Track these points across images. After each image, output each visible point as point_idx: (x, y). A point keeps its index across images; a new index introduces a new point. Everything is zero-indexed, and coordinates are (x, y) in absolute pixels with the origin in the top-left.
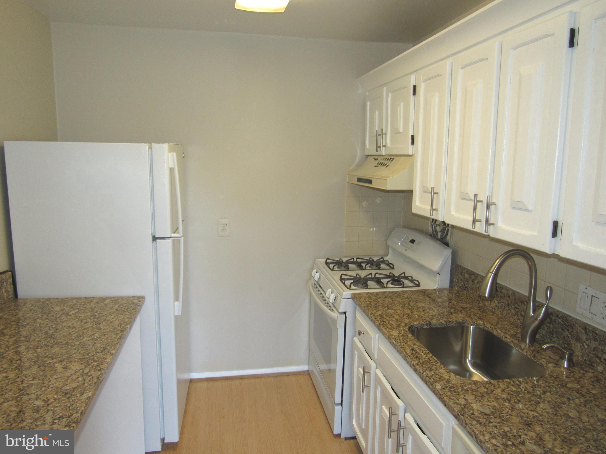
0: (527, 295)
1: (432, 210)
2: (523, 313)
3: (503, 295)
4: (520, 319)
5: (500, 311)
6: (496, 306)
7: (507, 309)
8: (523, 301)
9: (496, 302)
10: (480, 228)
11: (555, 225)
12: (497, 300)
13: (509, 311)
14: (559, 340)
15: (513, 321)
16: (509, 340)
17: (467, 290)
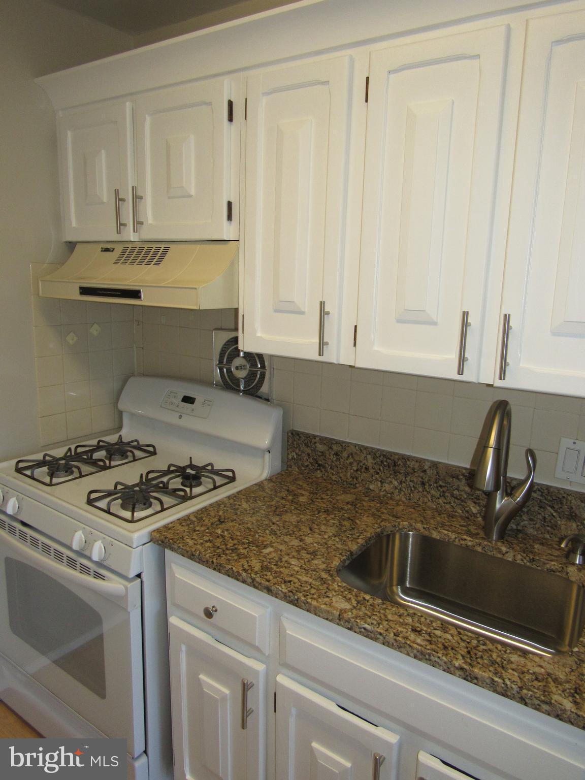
1: (322, 344)
3: (410, 471)
4: (450, 503)
5: (405, 494)
7: (420, 490)
12: (396, 480)
13: (425, 493)
14: (534, 523)
15: (435, 507)
16: (470, 544)
17: (323, 470)
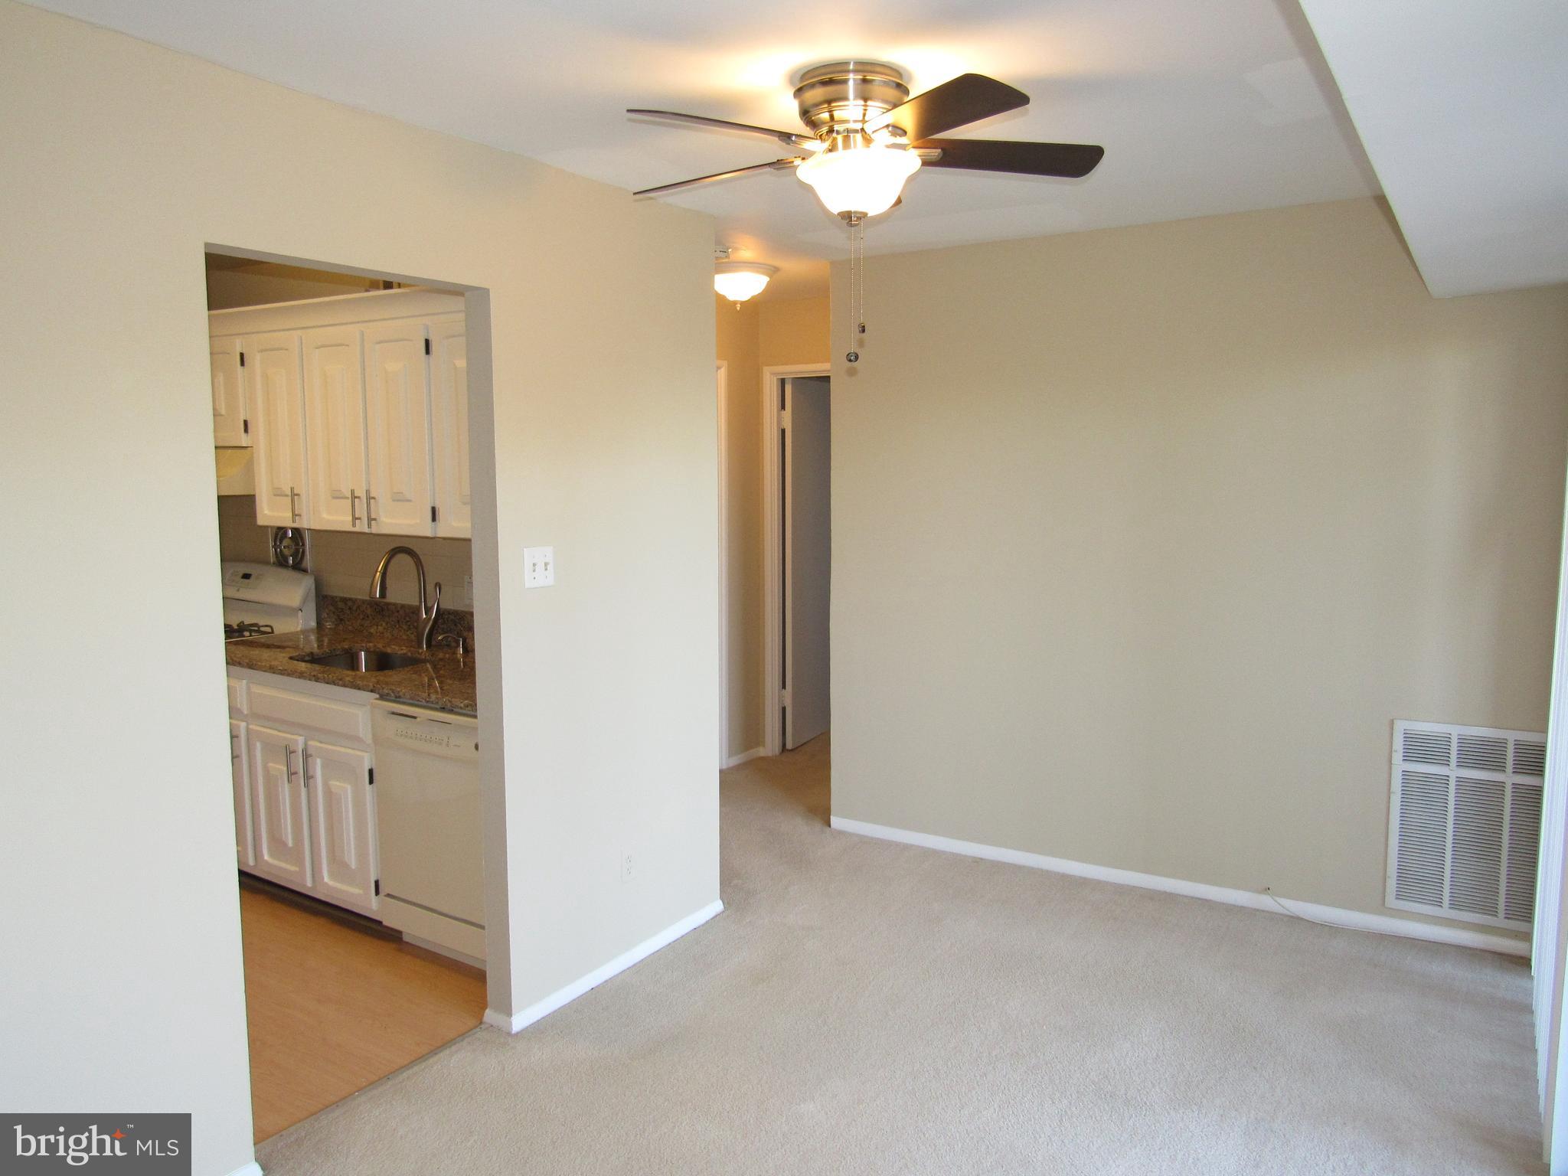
0: (418, 604)
1: (294, 515)
2: (416, 624)
6: (384, 629)
8: (416, 611)
9: (384, 624)
10: (362, 527)
11: (434, 510)
